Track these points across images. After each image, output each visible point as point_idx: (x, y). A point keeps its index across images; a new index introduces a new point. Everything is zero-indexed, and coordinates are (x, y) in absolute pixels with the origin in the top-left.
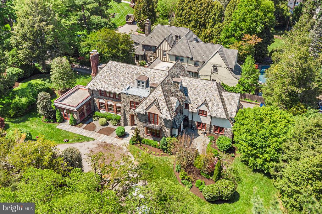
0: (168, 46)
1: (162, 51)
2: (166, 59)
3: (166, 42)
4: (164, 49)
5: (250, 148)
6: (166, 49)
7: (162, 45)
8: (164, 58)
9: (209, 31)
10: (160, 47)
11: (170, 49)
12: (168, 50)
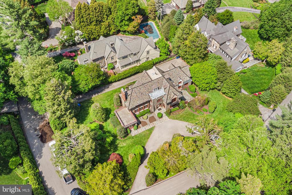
0: (114, 53)
1: (110, 58)
2: (114, 60)
3: (112, 52)
4: (111, 56)
5: (207, 85)
6: (113, 56)
7: (110, 55)
8: (112, 61)
9: (107, 23)
10: (109, 57)
11: (115, 54)
12: (114, 55)
